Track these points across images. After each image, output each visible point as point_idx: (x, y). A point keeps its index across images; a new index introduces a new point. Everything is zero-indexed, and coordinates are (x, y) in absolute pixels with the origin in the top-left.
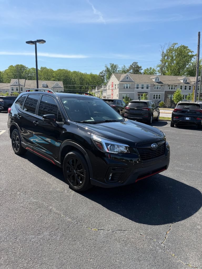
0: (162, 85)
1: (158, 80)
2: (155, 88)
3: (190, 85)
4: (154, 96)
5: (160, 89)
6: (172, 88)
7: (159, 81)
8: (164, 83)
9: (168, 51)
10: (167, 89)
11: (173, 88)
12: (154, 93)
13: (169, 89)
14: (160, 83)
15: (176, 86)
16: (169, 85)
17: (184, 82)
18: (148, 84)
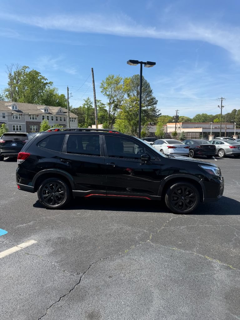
0: (21, 114)
1: (16, 108)
2: (14, 118)
3: (52, 115)
4: (14, 126)
5: (20, 118)
6: (33, 118)
7: (17, 110)
8: (23, 112)
9: (17, 74)
10: (28, 119)
11: (35, 117)
12: (13, 124)
13: (31, 119)
14: (18, 111)
15: (38, 116)
16: (30, 115)
17: (45, 112)
18: (4, 112)
